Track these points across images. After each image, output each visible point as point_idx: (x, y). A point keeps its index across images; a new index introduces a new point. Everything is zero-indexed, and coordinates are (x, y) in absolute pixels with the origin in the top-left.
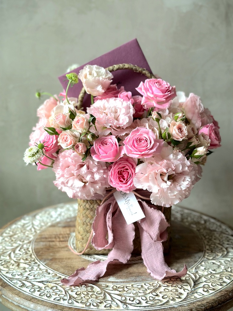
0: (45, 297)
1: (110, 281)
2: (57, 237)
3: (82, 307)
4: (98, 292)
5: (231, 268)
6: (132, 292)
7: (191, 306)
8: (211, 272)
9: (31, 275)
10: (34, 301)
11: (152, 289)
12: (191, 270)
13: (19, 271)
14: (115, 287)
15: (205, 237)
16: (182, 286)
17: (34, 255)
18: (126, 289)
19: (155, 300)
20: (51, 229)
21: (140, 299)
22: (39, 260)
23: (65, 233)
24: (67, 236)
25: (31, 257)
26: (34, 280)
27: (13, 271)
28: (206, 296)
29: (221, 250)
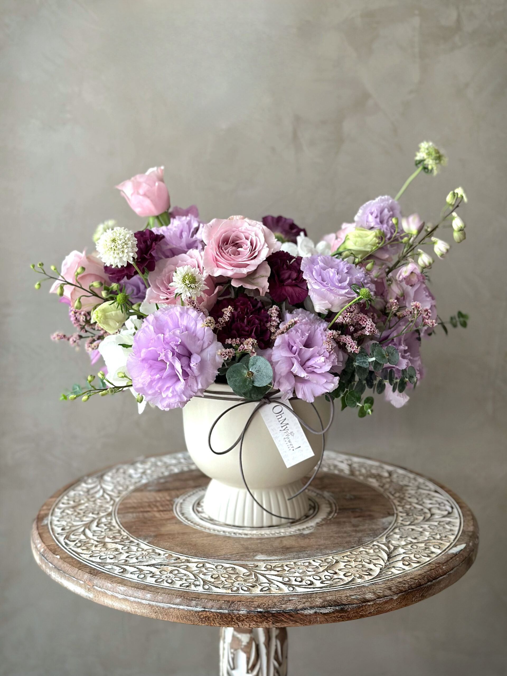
0: (165, 584)
1: (259, 559)
2: (152, 506)
3: (226, 593)
4: (244, 573)
5: (440, 534)
6: (297, 571)
7: (389, 584)
8: (411, 541)
9: (132, 558)
10: (150, 590)
11: (327, 566)
12: (379, 540)
13: (109, 553)
14: (269, 567)
15: (393, 495)
16: (371, 561)
17: (124, 531)
18: (287, 569)
19: (335, 579)
20: (138, 494)
21: (311, 578)
22: (135, 538)
23: (163, 499)
24: (168, 503)
25: (121, 535)
26: (138, 564)
27: (99, 553)
28: (409, 570)
29: (421, 512)
